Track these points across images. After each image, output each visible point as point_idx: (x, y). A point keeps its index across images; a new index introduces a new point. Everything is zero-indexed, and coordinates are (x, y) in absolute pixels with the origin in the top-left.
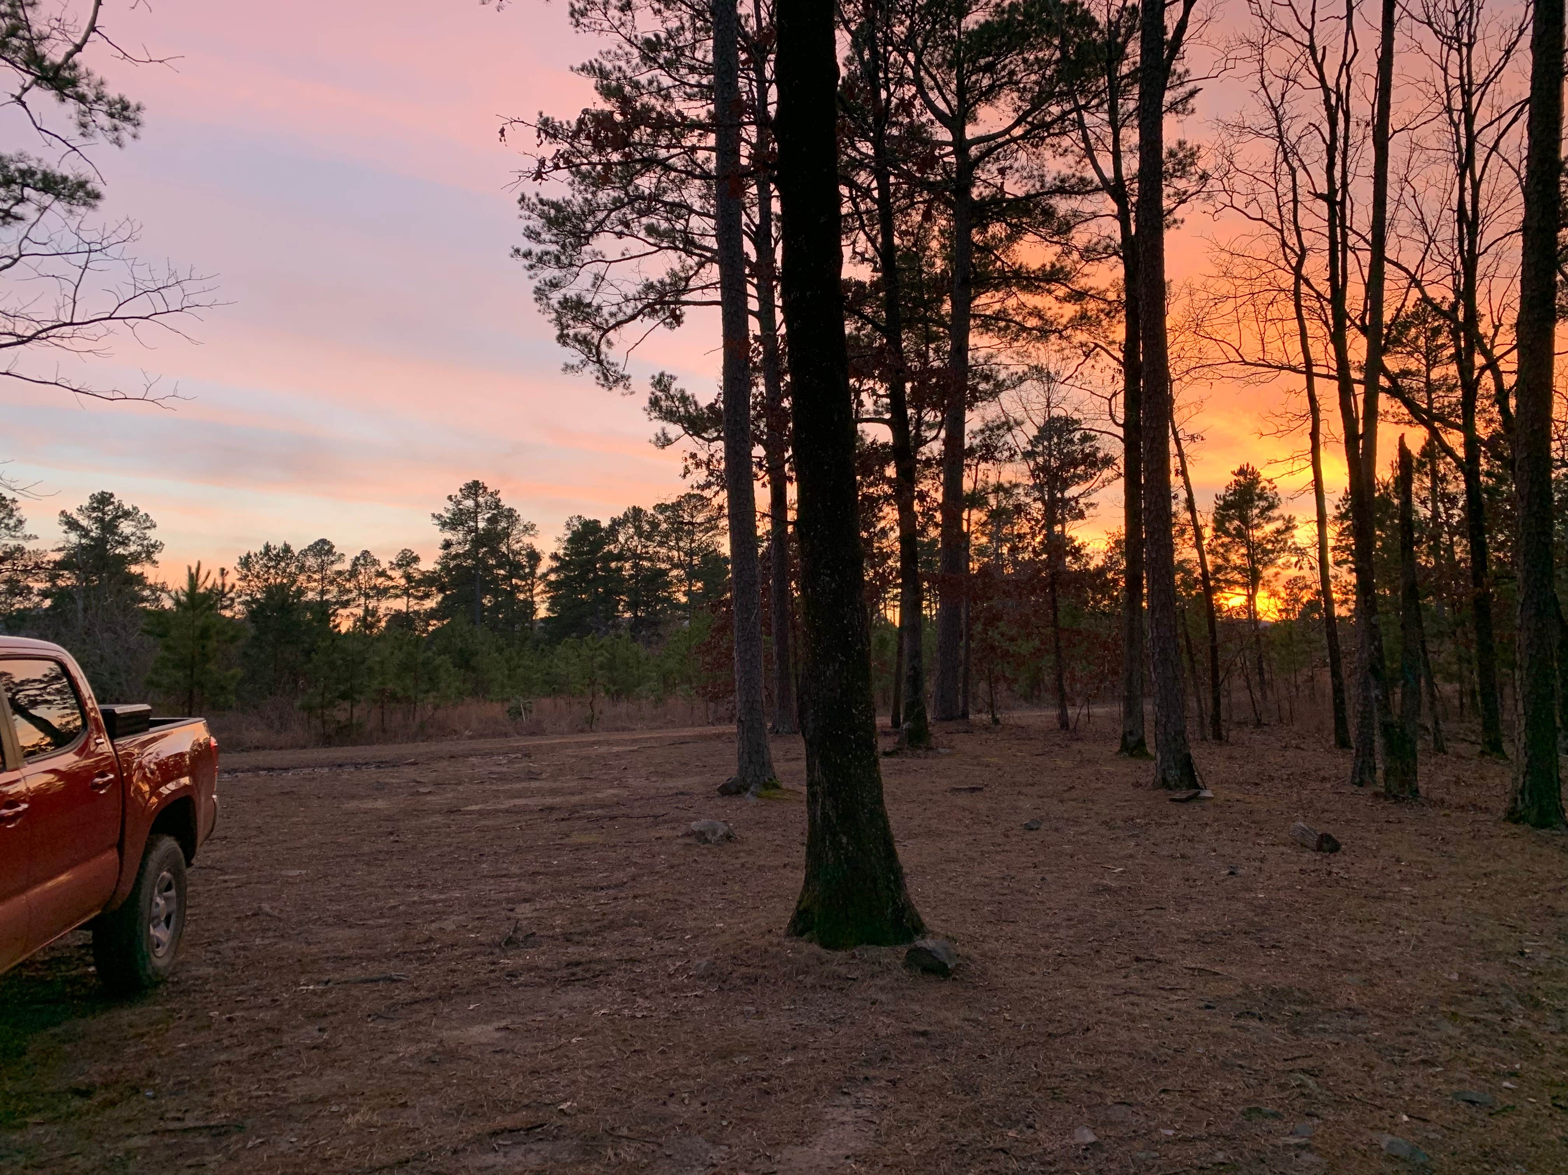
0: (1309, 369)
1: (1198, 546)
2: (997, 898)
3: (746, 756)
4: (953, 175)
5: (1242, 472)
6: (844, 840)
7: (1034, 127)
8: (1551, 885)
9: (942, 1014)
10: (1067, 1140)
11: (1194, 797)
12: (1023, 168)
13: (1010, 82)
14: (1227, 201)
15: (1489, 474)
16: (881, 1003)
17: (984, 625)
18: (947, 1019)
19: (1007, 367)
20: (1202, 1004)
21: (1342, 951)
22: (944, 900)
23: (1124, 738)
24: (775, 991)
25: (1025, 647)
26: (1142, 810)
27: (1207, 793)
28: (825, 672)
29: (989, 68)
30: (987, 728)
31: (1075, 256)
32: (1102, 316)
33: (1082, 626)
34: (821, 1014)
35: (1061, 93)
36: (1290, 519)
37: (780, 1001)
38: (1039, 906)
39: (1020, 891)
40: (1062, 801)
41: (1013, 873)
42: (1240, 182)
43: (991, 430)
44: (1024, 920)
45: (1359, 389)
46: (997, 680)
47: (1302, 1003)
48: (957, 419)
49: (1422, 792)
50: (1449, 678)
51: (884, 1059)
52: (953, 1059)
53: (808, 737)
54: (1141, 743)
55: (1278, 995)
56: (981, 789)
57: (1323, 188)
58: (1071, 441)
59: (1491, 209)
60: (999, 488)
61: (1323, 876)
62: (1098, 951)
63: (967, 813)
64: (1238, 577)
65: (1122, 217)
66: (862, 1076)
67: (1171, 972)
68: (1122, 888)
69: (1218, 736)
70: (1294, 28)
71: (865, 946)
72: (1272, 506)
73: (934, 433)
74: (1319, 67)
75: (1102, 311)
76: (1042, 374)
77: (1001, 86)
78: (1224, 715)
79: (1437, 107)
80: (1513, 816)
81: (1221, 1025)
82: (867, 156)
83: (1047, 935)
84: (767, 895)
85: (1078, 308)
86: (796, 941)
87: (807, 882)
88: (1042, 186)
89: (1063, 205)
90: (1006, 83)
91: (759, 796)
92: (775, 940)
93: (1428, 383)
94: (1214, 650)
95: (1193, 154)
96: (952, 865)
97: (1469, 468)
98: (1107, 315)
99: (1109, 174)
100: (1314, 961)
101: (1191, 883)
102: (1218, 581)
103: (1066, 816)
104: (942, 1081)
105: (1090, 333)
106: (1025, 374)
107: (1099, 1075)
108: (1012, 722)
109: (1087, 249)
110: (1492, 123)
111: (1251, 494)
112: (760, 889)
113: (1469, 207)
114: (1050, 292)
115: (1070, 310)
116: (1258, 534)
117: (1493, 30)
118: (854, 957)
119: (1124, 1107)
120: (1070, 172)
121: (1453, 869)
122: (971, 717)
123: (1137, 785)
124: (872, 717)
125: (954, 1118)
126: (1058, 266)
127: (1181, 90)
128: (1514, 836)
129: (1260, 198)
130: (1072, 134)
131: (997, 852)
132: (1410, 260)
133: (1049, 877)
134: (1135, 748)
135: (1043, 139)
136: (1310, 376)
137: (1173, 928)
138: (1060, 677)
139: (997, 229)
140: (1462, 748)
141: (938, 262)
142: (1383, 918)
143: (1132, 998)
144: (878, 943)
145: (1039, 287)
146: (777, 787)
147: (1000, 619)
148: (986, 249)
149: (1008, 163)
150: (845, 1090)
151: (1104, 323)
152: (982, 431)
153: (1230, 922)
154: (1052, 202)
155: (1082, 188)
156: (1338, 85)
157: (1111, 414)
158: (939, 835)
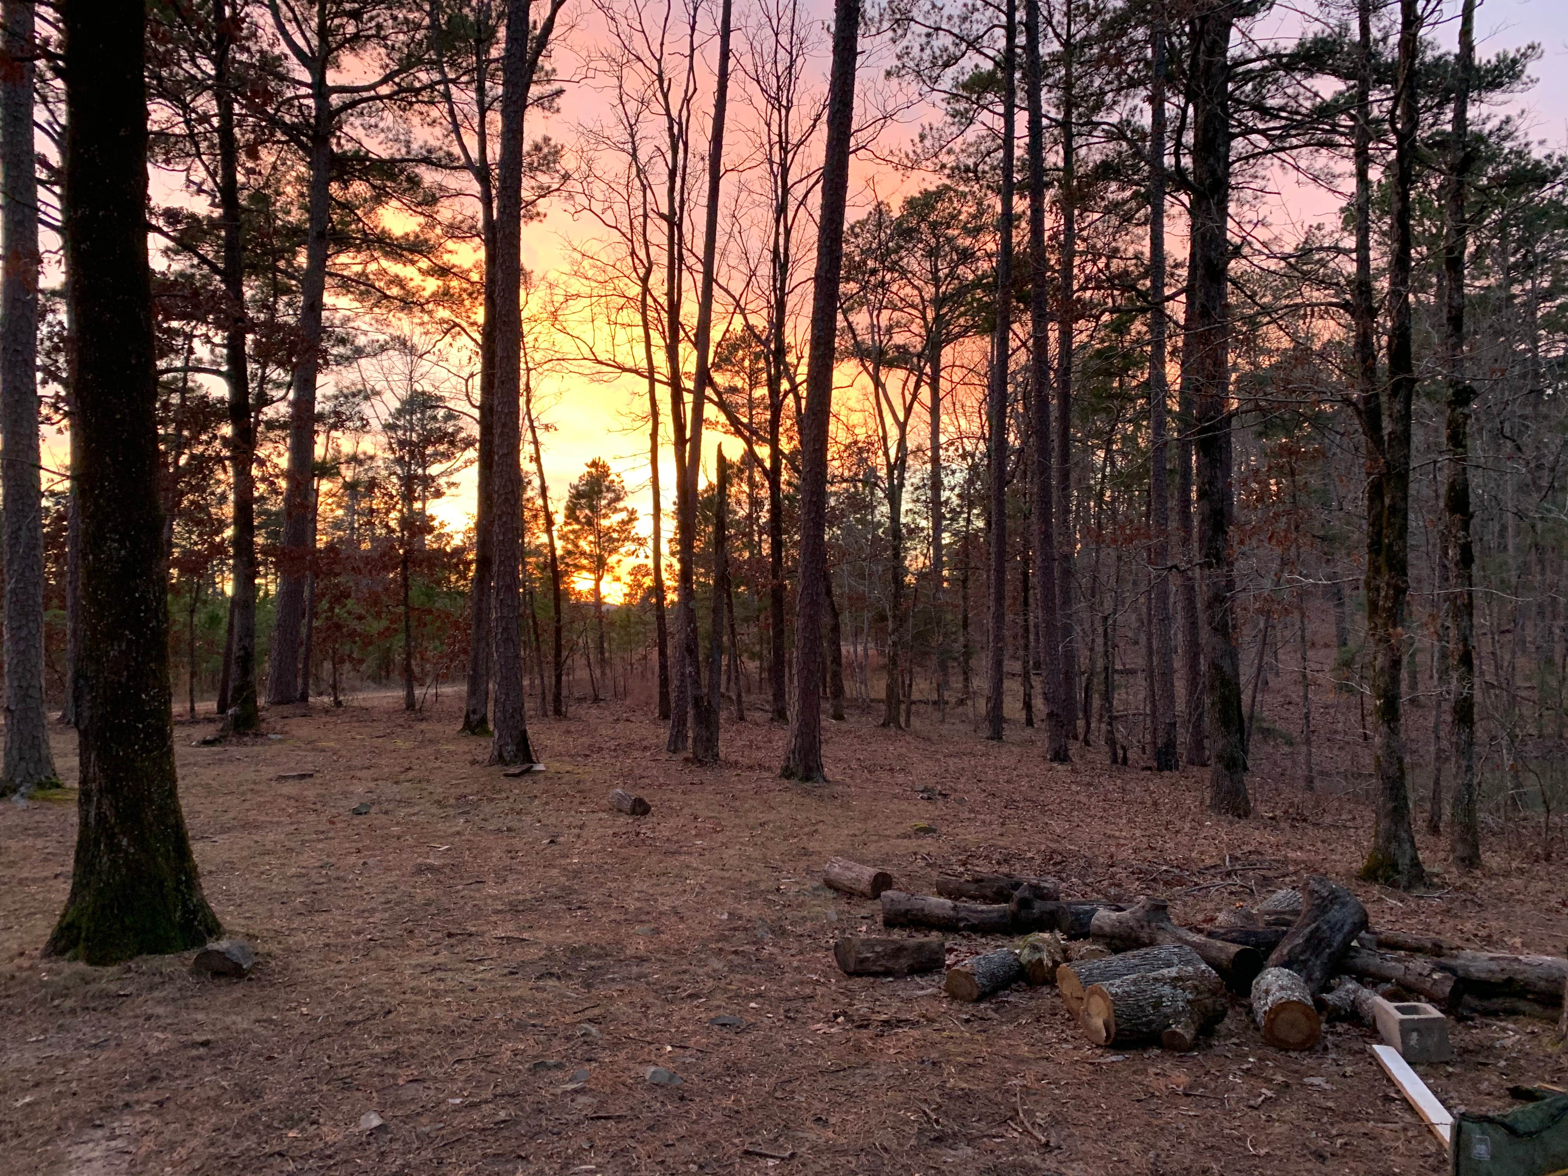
0: (650, 374)
1: (549, 531)
2: (312, 887)
3: (15, 752)
4: (312, 121)
5: (594, 464)
6: (125, 842)
7: (402, 90)
8: (806, 830)
9: (228, 1020)
10: (353, 1129)
11: (528, 771)
12: (389, 129)
13: (377, 36)
14: (586, 204)
15: (789, 484)
16: (158, 1017)
17: (330, 602)
18: (234, 1023)
19: (365, 333)
20: (506, 971)
21: (638, 905)
22: (252, 895)
23: (467, 716)
24: (21, 1022)
25: (376, 626)
26: (476, 787)
27: (540, 767)
28: (107, 652)
29: (356, 15)
30: (327, 711)
31: (438, 230)
32: (465, 296)
33: (437, 605)
34: (79, 1040)
35: (431, 62)
36: (633, 512)
37: (27, 1033)
38: (358, 892)
39: (338, 879)
40: (397, 783)
41: (333, 860)
42: (598, 189)
43: (346, 397)
44: (339, 908)
45: (688, 398)
46: (342, 661)
47: (598, 957)
48: (307, 380)
49: (721, 755)
50: (753, 656)
51: (153, 1079)
52: (236, 1066)
53: (82, 727)
54: (483, 721)
55: (576, 953)
56: (311, 776)
57: (665, 210)
58: (434, 418)
59: (799, 256)
60: (354, 459)
61: (632, 837)
62: (411, 932)
63: (292, 802)
64: (585, 562)
65: (487, 201)
66: (121, 1103)
67: (481, 943)
68: (444, 866)
69: (558, 712)
70: (646, 55)
71: (144, 956)
72: (618, 499)
73: (281, 393)
74: (666, 96)
75: (465, 290)
76: (404, 345)
77: (368, 38)
78: (564, 692)
79: (760, 156)
80: (787, 773)
81: (521, 988)
82: (210, 77)
83: (360, 921)
84: (26, 912)
85: (440, 283)
86: (56, 962)
87: (74, 893)
88: (408, 153)
89: (429, 177)
90: (373, 36)
91: (31, 798)
92: (26, 963)
93: (750, 400)
94: (558, 631)
95: (557, 152)
96: (267, 858)
97: (773, 475)
98: (470, 295)
99: (474, 154)
100: (613, 917)
101: (513, 854)
102: (567, 565)
103: (398, 797)
104: (219, 1092)
105: (453, 311)
106: (387, 343)
107: (395, 1058)
108: (355, 704)
109: (451, 226)
110: (801, 180)
111: (600, 485)
112: (17, 906)
113: (782, 250)
114: (413, 263)
115: (432, 285)
116: (605, 523)
117: (806, 100)
118: (129, 970)
119: (415, 1085)
120: (438, 144)
121: (737, 821)
122: (311, 699)
123: (474, 762)
124: (168, 703)
125: (227, 1130)
126: (422, 237)
127: (547, 87)
128: (787, 790)
129: (615, 206)
130: (440, 106)
131: (320, 841)
132: (737, 287)
133: (371, 862)
134: (477, 726)
135: (411, 104)
136: (652, 381)
137: (489, 901)
138: (409, 656)
139: (359, 187)
140: (758, 715)
141: (295, 210)
142: (675, 872)
143: (439, 974)
144: (162, 952)
145: (401, 256)
146: (58, 786)
147: (348, 596)
148: (347, 207)
149: (373, 121)
150: (98, 1122)
151: (467, 303)
152: (336, 397)
153: (543, 889)
154: (417, 170)
155: (446, 163)
156: (680, 116)
157: (467, 395)
158: (256, 827)
